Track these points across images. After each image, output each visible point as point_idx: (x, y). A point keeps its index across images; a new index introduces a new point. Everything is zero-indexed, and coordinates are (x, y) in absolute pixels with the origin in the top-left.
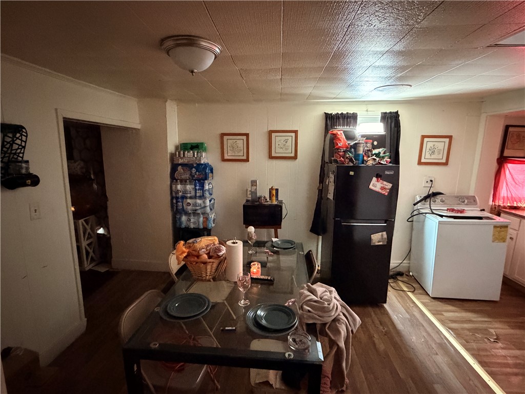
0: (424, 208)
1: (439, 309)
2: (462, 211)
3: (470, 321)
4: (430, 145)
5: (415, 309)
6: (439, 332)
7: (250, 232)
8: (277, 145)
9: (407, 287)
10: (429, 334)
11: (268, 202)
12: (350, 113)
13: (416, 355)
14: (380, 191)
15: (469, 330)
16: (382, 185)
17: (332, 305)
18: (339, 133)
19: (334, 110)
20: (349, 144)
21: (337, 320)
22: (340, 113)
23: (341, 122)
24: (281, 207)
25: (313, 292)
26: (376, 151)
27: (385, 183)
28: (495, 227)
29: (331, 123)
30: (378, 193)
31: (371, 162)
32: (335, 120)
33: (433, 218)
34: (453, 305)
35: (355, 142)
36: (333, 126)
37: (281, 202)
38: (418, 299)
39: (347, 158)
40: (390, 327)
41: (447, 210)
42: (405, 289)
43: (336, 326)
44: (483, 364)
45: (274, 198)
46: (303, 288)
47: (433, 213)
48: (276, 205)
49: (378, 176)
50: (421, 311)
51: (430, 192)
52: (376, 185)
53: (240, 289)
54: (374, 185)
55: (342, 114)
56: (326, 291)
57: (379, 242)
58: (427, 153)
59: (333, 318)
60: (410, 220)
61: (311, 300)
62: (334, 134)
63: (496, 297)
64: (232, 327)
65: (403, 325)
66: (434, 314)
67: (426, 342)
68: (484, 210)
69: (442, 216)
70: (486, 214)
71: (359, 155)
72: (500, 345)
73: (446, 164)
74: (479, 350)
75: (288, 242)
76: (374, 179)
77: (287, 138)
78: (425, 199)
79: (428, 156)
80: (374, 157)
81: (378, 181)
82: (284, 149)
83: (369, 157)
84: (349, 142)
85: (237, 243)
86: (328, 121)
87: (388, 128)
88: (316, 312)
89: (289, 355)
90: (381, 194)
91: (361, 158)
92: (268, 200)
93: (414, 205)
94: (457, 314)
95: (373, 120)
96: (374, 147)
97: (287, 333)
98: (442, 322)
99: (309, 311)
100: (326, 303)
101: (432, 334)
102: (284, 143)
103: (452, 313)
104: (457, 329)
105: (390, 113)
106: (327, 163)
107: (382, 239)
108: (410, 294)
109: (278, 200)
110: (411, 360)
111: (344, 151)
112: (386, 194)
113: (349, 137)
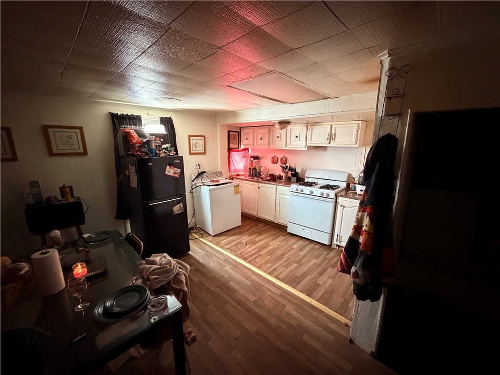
0: (198, 182)
1: (218, 240)
2: (218, 181)
3: (234, 241)
4: (194, 141)
5: (206, 247)
6: (222, 254)
7: (56, 237)
8: (58, 142)
9: (198, 235)
10: (218, 258)
11: (60, 201)
12: (135, 115)
13: (216, 273)
14: (173, 175)
15: (235, 245)
16: (174, 171)
17: (173, 265)
18: (131, 131)
19: (119, 111)
20: (141, 141)
21: (178, 274)
22: (125, 114)
23: (128, 121)
24: (81, 203)
25: (153, 263)
26: (164, 146)
27: (176, 169)
28: (234, 187)
29: (119, 122)
30: (172, 176)
31: (163, 155)
32: (122, 120)
33: (206, 188)
34: (224, 236)
35: (146, 140)
36: (120, 124)
37: (78, 198)
38: (206, 240)
39: (143, 152)
40: (198, 265)
41: (211, 181)
42: (197, 237)
43: (179, 278)
44: (245, 259)
45: (69, 196)
46: (141, 264)
47: (204, 185)
48: (74, 202)
49: (170, 165)
50: (210, 246)
51: (200, 172)
52: (170, 171)
53: (75, 295)
54: (168, 172)
55: (127, 115)
56: (161, 258)
57: (179, 211)
58: (194, 147)
59: (176, 273)
60: (191, 192)
61: (155, 269)
62: (126, 132)
63: (240, 224)
64: (81, 335)
65: (204, 259)
66: (217, 245)
67: (218, 262)
68: (227, 179)
69: (209, 186)
70: (228, 181)
71: (152, 149)
72: (248, 246)
73: (204, 153)
74: (241, 253)
75: (103, 234)
76: (168, 167)
77: (70, 134)
78: (197, 177)
79: (194, 149)
80: (164, 151)
81: (171, 168)
82: (68, 145)
83: (160, 151)
84: (141, 139)
85: (48, 252)
86: (115, 120)
87: (167, 129)
88: (162, 277)
89: (154, 319)
90: (174, 177)
91: (154, 151)
92: (60, 199)
93: (193, 181)
94: (227, 240)
95: (155, 123)
96: (163, 143)
97: (145, 304)
98: (222, 247)
99: (156, 278)
100: (168, 266)
101: (220, 257)
102: (68, 139)
103: (224, 240)
104: (229, 248)
105: (166, 118)
106: (123, 157)
107: (180, 208)
108: (201, 239)
109: (73, 197)
110: (214, 277)
111: (138, 147)
112: (178, 177)
113: (141, 135)
